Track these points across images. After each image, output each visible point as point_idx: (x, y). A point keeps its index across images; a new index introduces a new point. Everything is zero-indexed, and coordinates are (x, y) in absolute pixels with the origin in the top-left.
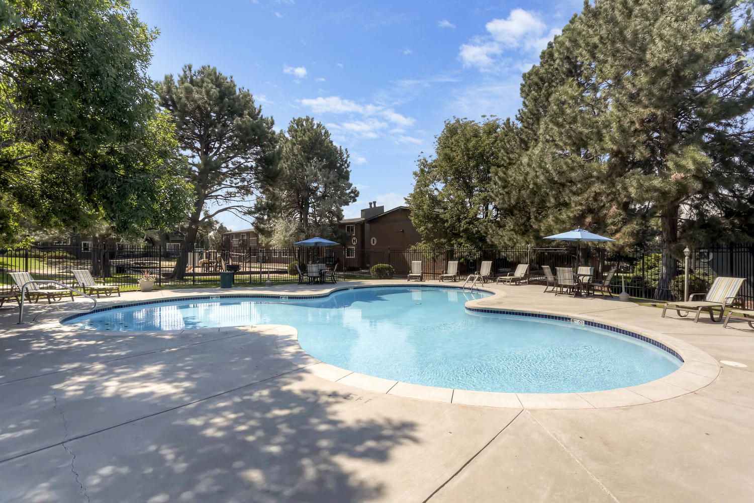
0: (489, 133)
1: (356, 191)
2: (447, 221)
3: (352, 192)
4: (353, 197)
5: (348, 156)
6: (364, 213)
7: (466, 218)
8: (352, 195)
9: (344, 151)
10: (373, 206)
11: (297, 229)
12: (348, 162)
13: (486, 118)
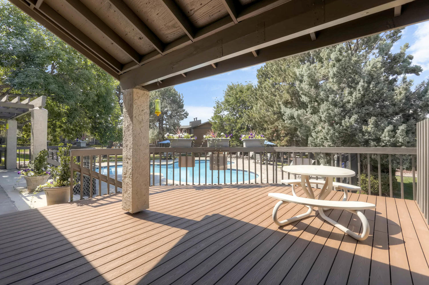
0: (248, 90)
1: (187, 113)
2: (227, 130)
3: (185, 113)
4: (186, 116)
5: (183, 97)
6: (191, 123)
7: (235, 129)
8: (185, 115)
9: (181, 95)
10: (196, 120)
11: (158, 133)
12: (183, 100)
13: (247, 83)
